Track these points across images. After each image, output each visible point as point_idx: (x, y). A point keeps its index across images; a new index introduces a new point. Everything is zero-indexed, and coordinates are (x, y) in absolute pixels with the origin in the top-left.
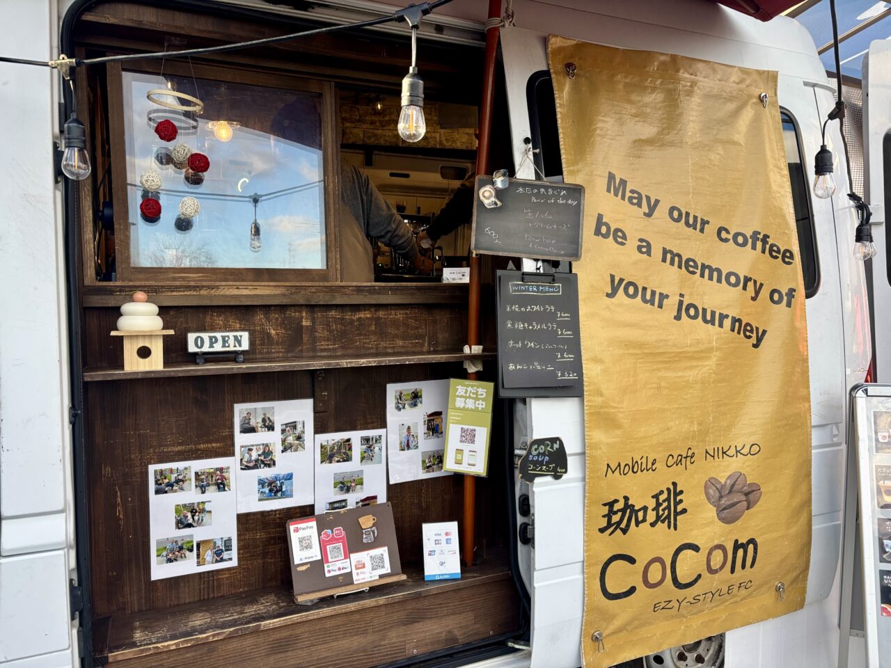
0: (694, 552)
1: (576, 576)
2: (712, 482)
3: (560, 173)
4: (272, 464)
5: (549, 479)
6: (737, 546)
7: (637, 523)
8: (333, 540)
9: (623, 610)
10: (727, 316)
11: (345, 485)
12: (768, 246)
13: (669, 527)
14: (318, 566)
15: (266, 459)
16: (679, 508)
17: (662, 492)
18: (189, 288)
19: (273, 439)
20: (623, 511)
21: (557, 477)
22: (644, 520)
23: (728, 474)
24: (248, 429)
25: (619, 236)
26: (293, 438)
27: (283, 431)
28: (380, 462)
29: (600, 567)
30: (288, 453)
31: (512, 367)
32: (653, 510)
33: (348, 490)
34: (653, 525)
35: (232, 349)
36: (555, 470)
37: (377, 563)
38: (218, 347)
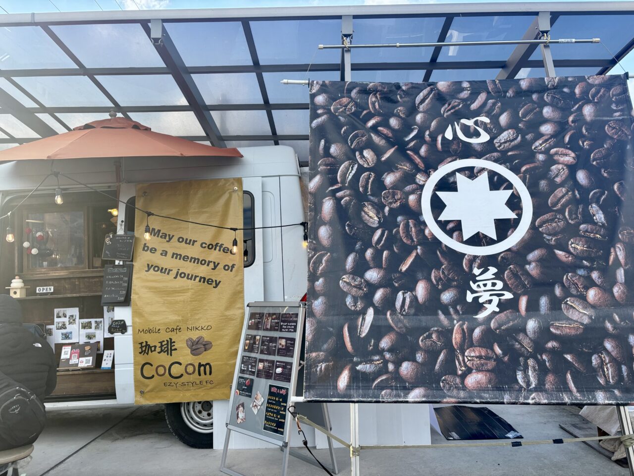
0: (179, 365)
1: (131, 368)
2: (190, 339)
3: (134, 231)
4: (65, 328)
5: (120, 334)
6: (200, 365)
7: (152, 351)
8: (75, 353)
9: (151, 383)
10: (198, 276)
11: (89, 337)
12: (222, 249)
13: (168, 354)
14: (68, 360)
15: (64, 327)
16: (173, 348)
17: (164, 341)
18: (42, 274)
19: (66, 320)
20: (146, 346)
21: (123, 333)
22: (155, 350)
23: (197, 337)
24: (59, 317)
25: (153, 250)
26: (72, 320)
27: (69, 318)
28: (101, 330)
29: (141, 366)
30: (70, 325)
31: (105, 296)
32: (159, 347)
33: (90, 339)
34: (159, 353)
35: (48, 292)
36: (122, 331)
37: (88, 362)
38: (45, 291)
